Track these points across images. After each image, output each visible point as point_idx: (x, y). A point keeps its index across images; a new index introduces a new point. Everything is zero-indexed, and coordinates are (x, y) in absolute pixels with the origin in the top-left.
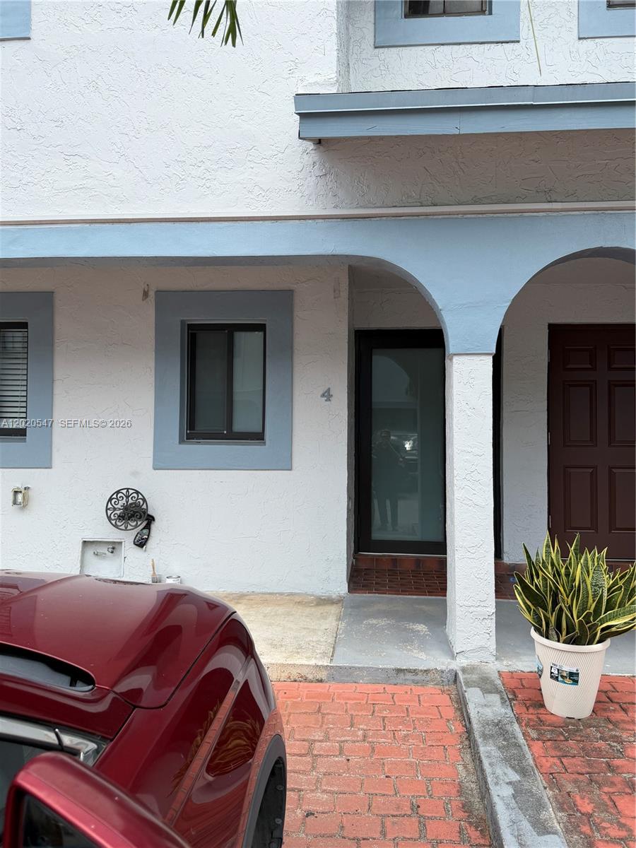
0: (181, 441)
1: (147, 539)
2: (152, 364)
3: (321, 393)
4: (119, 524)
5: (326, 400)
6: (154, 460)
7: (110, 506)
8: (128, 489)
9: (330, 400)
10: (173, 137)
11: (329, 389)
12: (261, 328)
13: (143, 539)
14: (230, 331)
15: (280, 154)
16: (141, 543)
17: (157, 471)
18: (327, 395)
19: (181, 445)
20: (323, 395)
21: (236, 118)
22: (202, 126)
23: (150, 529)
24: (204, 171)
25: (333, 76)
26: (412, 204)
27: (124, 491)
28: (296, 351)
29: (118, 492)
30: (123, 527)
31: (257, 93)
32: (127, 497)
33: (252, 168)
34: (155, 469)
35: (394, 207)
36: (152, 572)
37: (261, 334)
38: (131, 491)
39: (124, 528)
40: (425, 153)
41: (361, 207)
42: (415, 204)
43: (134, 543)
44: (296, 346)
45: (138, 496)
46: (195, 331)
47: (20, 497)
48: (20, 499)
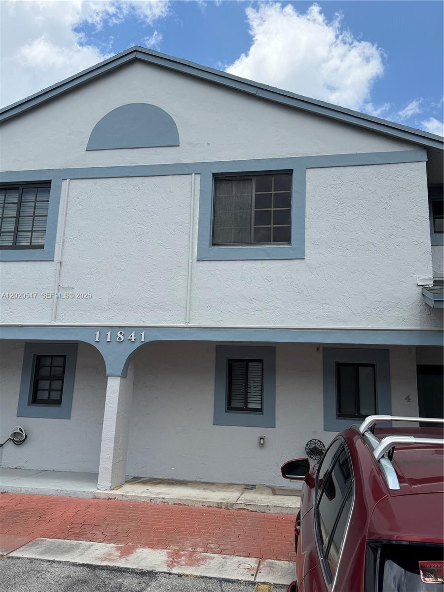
0: (337, 418)
2: (322, 381)
3: (405, 397)
4: (312, 455)
6: (324, 427)
7: (307, 447)
8: (315, 440)
9: (409, 401)
11: (409, 396)
14: (357, 366)
17: (326, 432)
18: (408, 399)
19: (337, 420)
20: (406, 399)
27: (314, 441)
28: (391, 378)
29: (311, 441)
30: (314, 458)
32: (315, 444)
37: (372, 368)
38: (317, 441)
44: (391, 375)
45: (320, 443)
46: (340, 366)
47: (262, 441)
48: (262, 442)
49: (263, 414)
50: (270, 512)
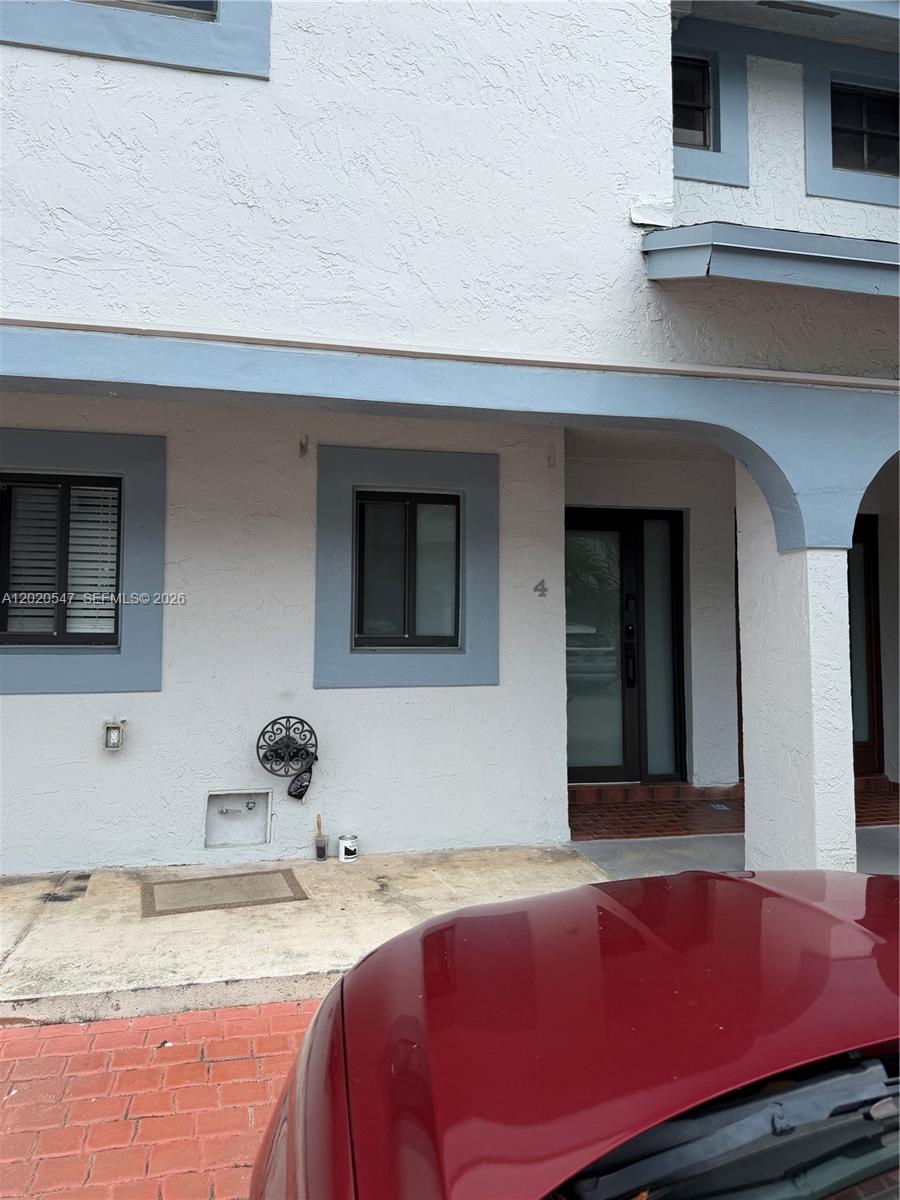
0: (352, 651)
1: (307, 786)
2: (312, 544)
3: (533, 586)
4: (275, 767)
5: (540, 595)
6: (316, 676)
7: (262, 742)
8: (288, 718)
9: (544, 595)
10: (473, 248)
11: (543, 581)
12: (454, 500)
13: (303, 787)
14: (409, 504)
15: (607, 289)
16: (298, 793)
17: (320, 691)
18: (541, 589)
19: (354, 656)
20: (536, 589)
21: (556, 235)
22: (512, 239)
23: (311, 772)
24: (515, 299)
25: (671, 200)
26: (758, 366)
27: (283, 721)
28: (501, 532)
29: (274, 723)
30: (280, 772)
31: (579, 207)
32: (288, 729)
33: (574, 301)
34: (315, 688)
35: (739, 367)
36: (316, 832)
37: (452, 508)
38: (293, 721)
39: (283, 773)
40: (772, 308)
41: (702, 363)
42: (762, 367)
43: (290, 794)
44: (502, 526)
45: (303, 727)
46: (365, 501)
47: (114, 736)
48: (114, 739)
49: (119, 650)
50: (119, 1014)
